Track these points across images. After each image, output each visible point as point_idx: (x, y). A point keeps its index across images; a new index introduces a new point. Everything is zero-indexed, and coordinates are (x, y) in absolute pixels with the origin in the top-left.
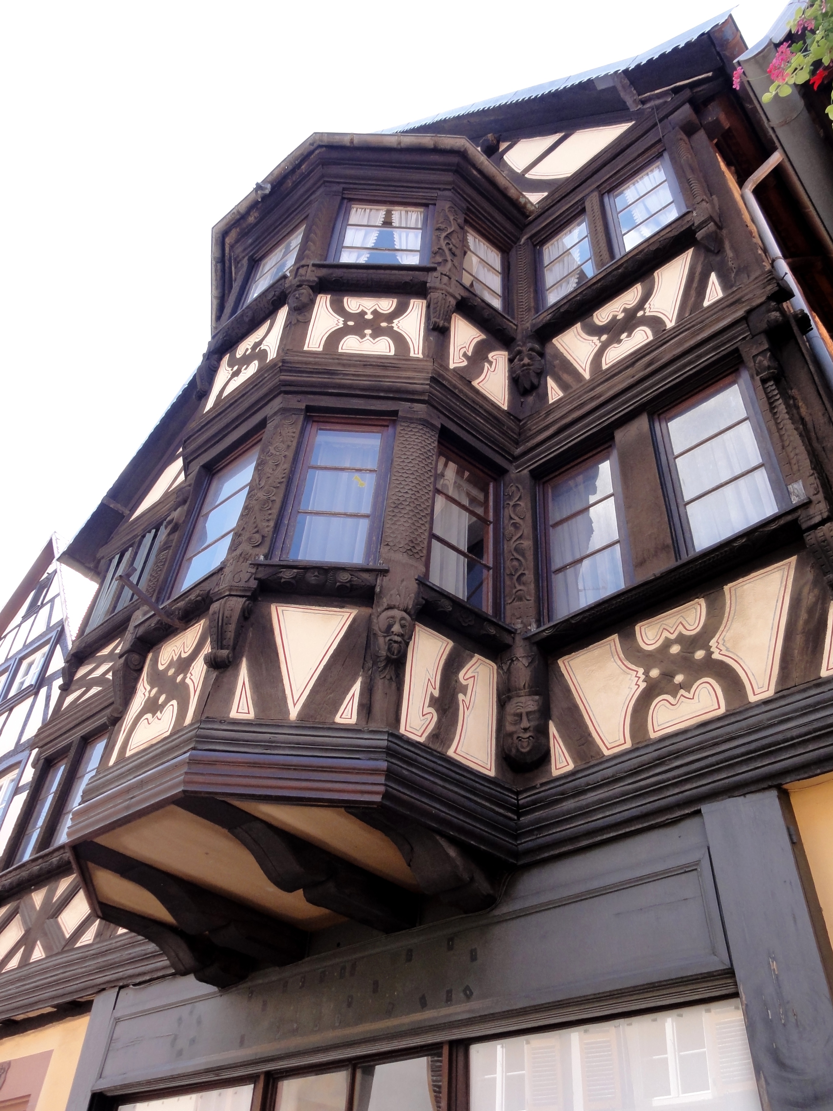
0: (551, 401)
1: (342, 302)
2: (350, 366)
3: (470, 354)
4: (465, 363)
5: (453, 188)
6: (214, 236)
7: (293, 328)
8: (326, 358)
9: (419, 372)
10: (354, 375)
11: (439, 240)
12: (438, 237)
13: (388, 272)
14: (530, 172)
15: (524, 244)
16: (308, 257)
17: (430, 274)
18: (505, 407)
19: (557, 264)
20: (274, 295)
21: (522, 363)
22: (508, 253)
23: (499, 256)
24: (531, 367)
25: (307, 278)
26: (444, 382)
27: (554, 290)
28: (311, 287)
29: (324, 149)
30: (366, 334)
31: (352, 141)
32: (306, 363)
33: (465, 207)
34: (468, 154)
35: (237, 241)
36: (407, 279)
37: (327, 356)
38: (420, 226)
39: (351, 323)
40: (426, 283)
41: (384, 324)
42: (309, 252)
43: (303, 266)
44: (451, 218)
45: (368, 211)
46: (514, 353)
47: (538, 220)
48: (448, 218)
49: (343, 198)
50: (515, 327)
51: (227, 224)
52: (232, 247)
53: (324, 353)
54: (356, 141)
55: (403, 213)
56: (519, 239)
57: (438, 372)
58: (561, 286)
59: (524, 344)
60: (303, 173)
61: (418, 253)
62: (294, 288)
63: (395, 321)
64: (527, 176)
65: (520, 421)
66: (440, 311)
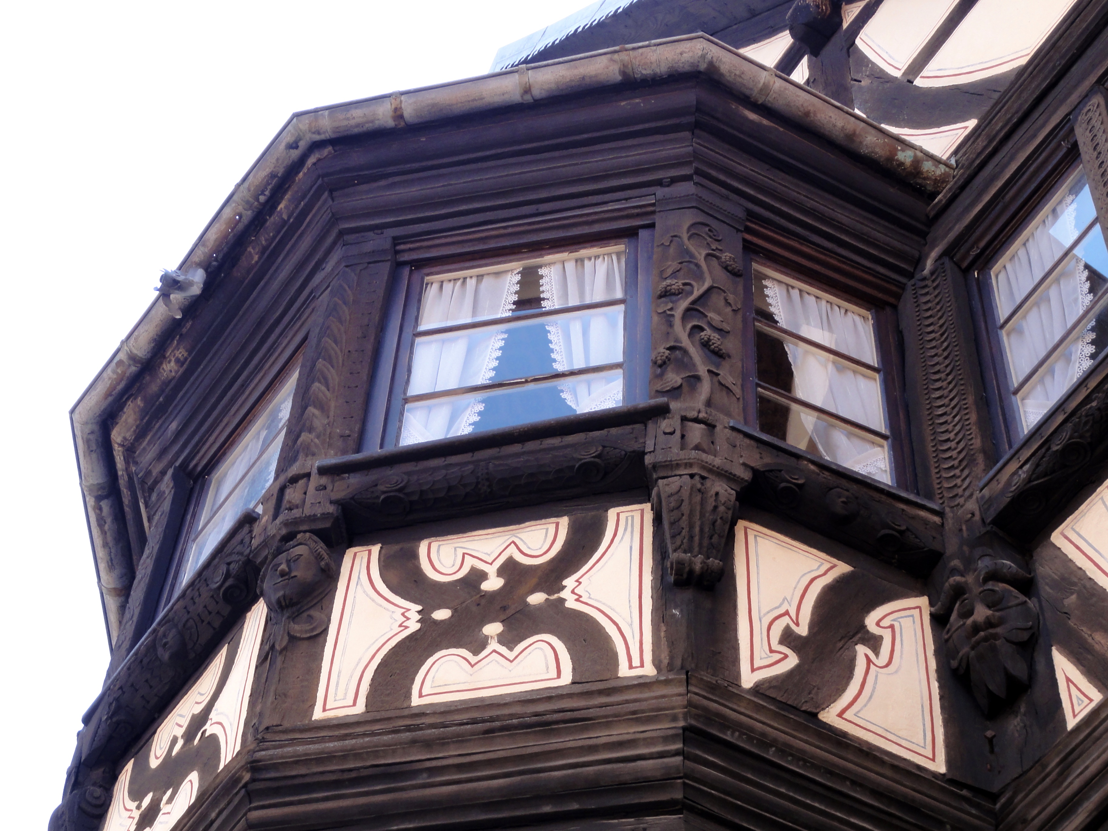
0: (1071, 723)
1: (414, 556)
2: (442, 742)
3: (803, 630)
4: (792, 661)
5: (698, 172)
6: (78, 433)
7: (279, 659)
8: (373, 734)
9: (649, 720)
10: (460, 767)
11: (671, 325)
12: (668, 318)
13: (531, 445)
14: (925, 73)
15: (932, 273)
16: (309, 452)
17: (650, 425)
18: (940, 767)
19: (1035, 310)
20: (228, 575)
21: (970, 621)
22: (895, 307)
23: (871, 322)
24: (999, 630)
25: (308, 511)
26: (728, 737)
27: (1033, 388)
28: (322, 535)
29: (328, 150)
30: (487, 637)
31: (398, 115)
32: (320, 759)
33: (741, 214)
34: (722, 75)
35: (141, 434)
36: (588, 455)
37: (376, 727)
38: (619, 295)
39: (442, 614)
40: (641, 454)
41: (536, 599)
42: (312, 436)
43: (294, 480)
44: (700, 254)
45: (471, 283)
46: (943, 597)
47: (961, 198)
48: (692, 256)
49: (400, 265)
50: (937, 519)
51: (108, 394)
52: (130, 451)
53: (370, 717)
54: (409, 111)
55: (570, 266)
56: (918, 262)
57: (705, 709)
58: (1051, 372)
59: (969, 563)
60: (285, 222)
61: (620, 372)
62: (275, 544)
63: (569, 582)
64: (919, 82)
65: (994, 797)
66: (691, 527)
